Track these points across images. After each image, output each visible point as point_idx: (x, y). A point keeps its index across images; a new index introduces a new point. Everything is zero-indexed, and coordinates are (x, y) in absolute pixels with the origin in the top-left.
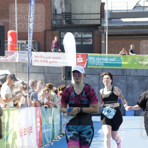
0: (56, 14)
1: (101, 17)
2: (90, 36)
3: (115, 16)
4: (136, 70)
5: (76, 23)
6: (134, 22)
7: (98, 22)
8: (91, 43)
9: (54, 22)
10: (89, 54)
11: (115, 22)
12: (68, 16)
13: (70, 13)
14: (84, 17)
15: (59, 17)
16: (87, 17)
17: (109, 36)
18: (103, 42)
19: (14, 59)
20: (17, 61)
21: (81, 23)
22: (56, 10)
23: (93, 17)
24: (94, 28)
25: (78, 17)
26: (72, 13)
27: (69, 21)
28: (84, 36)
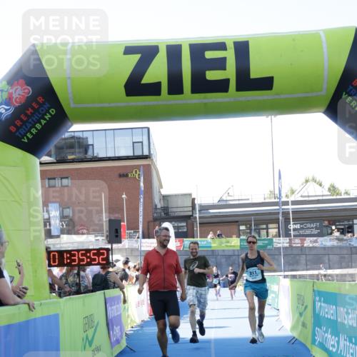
0: (156, 208)
1: (193, 209)
2: (185, 224)
3: (204, 208)
4: (223, 251)
5: (172, 215)
6: (220, 213)
7: (190, 213)
8: (185, 230)
9: (155, 215)
10: (185, 239)
11: (204, 213)
12: (166, 209)
13: (168, 207)
14: (179, 210)
15: (158, 211)
16: (181, 209)
17: (200, 224)
18: (195, 229)
19: (124, 245)
20: (127, 247)
21: (176, 214)
22: (156, 206)
23: (186, 209)
24: (187, 218)
25: (175, 210)
26: (170, 206)
27: (167, 214)
28: (180, 225)
